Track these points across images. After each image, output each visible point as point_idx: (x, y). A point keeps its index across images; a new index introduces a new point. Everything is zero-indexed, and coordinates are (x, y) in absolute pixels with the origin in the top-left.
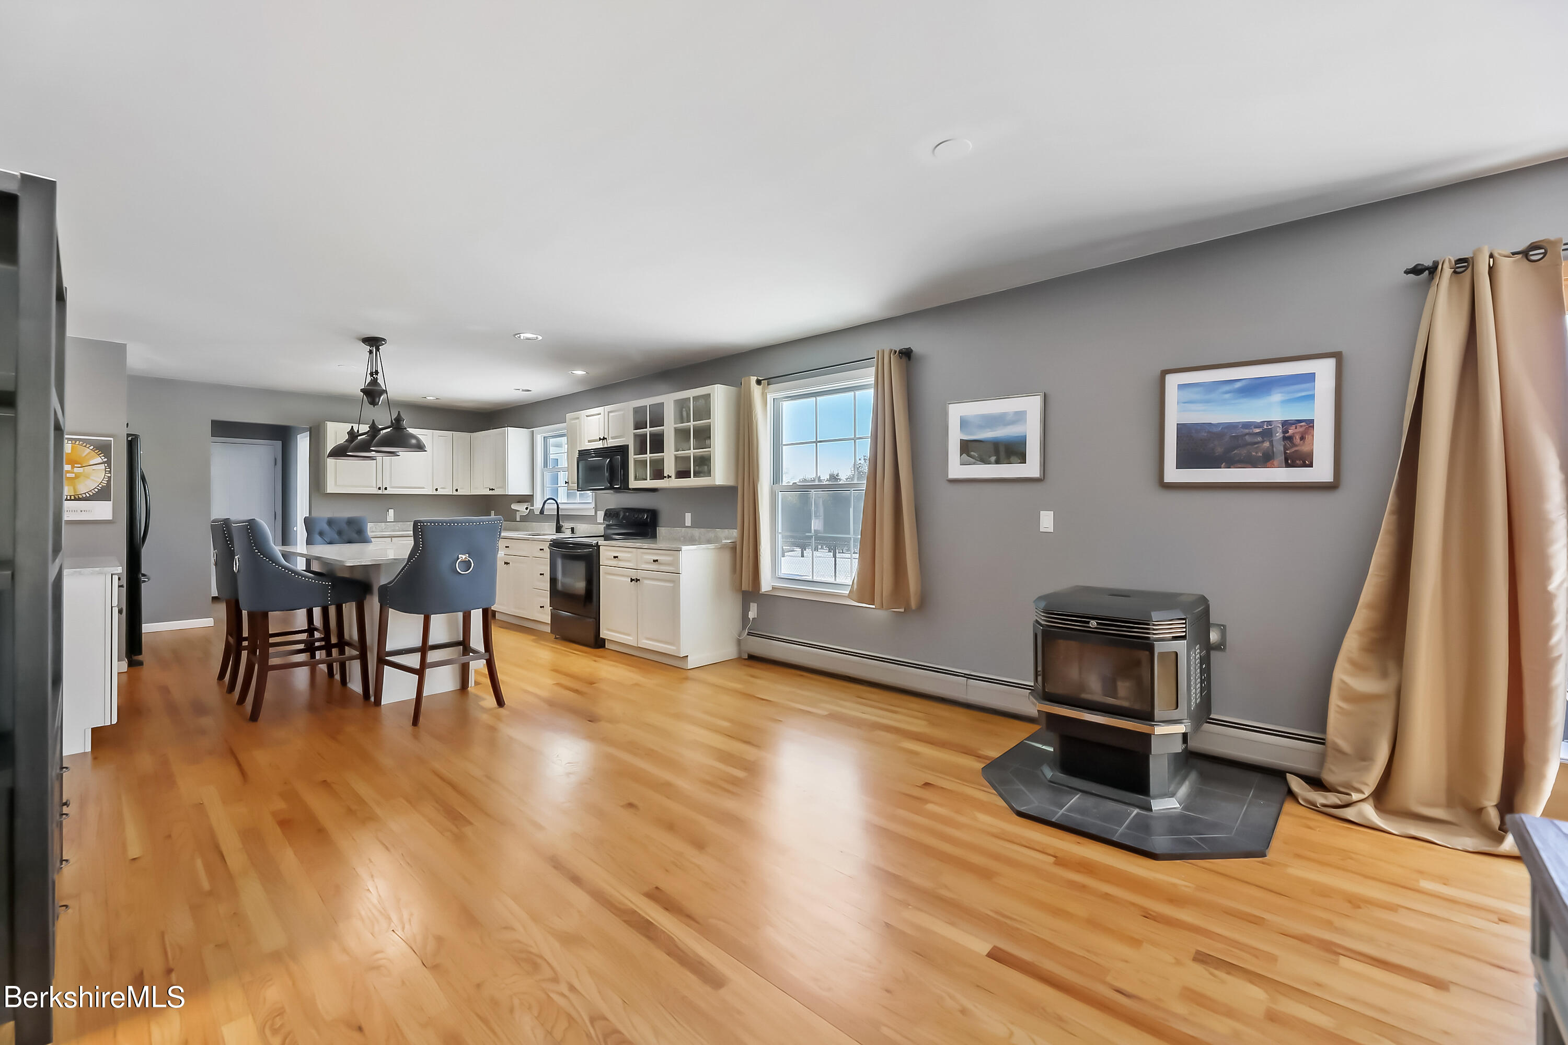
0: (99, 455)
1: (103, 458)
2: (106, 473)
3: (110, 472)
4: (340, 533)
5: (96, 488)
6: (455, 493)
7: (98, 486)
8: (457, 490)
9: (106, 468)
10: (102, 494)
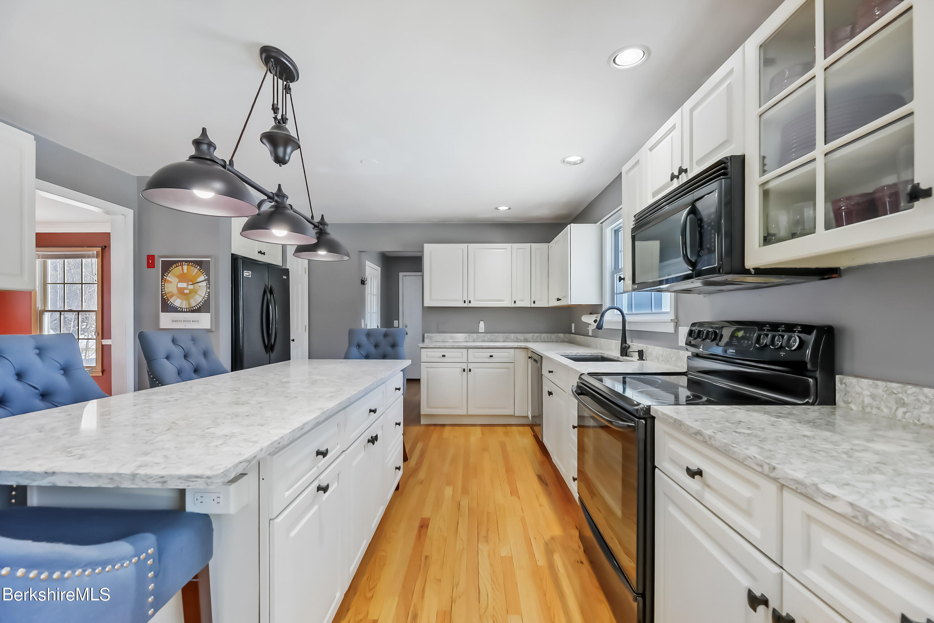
0: (203, 273)
1: (205, 276)
2: (207, 289)
3: (209, 289)
4: (376, 346)
5: (201, 302)
6: (533, 305)
7: (202, 300)
8: (534, 302)
9: (207, 285)
10: (203, 308)
